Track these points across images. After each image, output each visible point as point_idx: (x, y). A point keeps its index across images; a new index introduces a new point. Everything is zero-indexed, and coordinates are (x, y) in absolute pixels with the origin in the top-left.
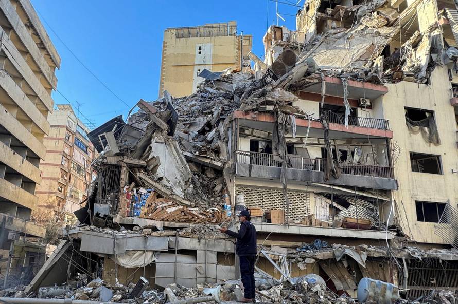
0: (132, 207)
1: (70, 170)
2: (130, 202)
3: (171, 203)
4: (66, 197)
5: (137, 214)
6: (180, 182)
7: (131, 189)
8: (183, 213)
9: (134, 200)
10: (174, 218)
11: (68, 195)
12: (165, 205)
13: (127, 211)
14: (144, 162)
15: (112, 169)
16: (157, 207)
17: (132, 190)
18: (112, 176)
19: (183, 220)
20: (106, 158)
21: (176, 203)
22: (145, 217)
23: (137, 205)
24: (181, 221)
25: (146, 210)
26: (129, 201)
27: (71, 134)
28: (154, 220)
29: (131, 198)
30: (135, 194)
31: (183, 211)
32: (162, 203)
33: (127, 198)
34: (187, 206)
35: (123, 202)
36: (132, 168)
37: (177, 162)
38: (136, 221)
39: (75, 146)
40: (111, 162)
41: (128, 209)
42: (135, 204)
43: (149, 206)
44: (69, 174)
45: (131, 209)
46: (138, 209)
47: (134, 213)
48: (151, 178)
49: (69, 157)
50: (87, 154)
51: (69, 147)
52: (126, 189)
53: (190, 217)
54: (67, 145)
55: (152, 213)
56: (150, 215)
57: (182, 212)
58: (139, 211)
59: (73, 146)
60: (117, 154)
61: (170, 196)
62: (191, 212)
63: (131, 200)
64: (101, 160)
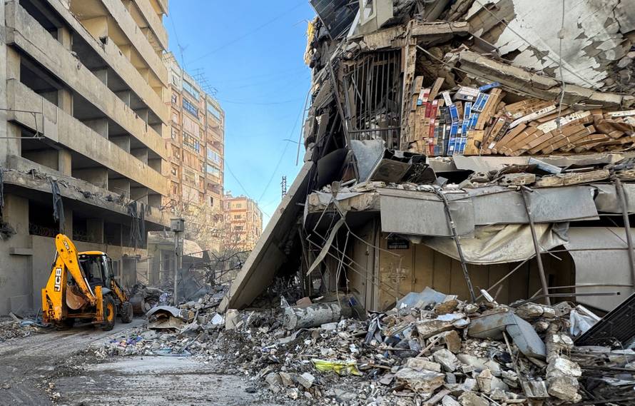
0: (441, 134)
1: (181, 145)
2: (437, 124)
3: (551, 108)
4: (181, 180)
5: (457, 151)
7: (435, 94)
8: (591, 129)
9: (446, 116)
10: (561, 144)
11: (184, 178)
12: (534, 116)
13: (431, 145)
14: (464, 24)
16: (512, 125)
17: (439, 97)
19: (588, 147)
20: (361, 39)
21: (572, 103)
22: (476, 151)
23: (455, 128)
24: (580, 149)
25: (479, 136)
26: (433, 121)
27: (177, 95)
28: (504, 155)
29: (439, 113)
30: (449, 103)
31: (593, 123)
32: (526, 113)
33: (428, 115)
34: (607, 107)
35: (418, 126)
38: (462, 164)
39: (184, 111)
40: (375, 46)
41: (431, 141)
42: (449, 127)
43: (486, 126)
44: (181, 150)
45: (440, 140)
46: (459, 135)
47: (447, 147)
48: (489, 57)
49: (178, 127)
51: (177, 113)
52: (425, 95)
53: (616, 134)
54: (174, 111)
55: (496, 140)
56: (492, 145)
57: (586, 125)
58: (461, 140)
59: (182, 110)
61: (552, 91)
62: (621, 120)
63: (438, 118)
64: (354, 44)
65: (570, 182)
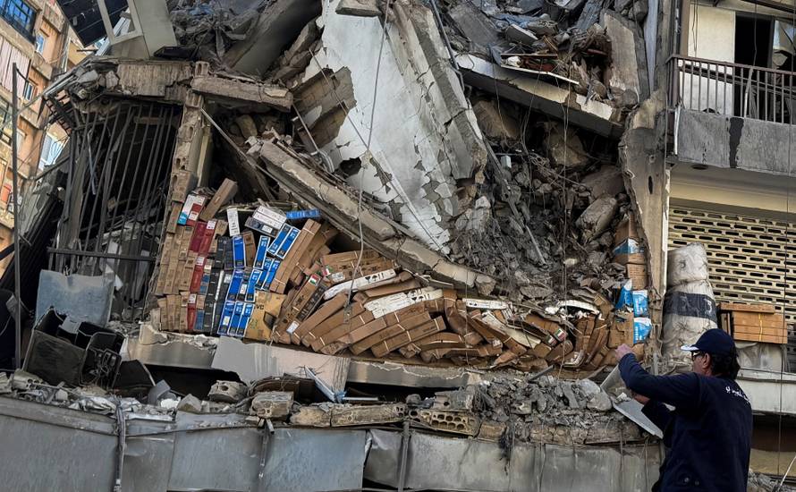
0: (213, 288)
2: (208, 268)
3: (388, 274)
5: (234, 326)
6: (433, 184)
7: (214, 207)
8: (439, 323)
9: (225, 257)
10: (397, 343)
12: (361, 283)
13: (191, 308)
14: (282, 93)
15: (139, 120)
16: (328, 294)
17: (222, 215)
18: (137, 148)
19: (439, 353)
20: (114, 67)
21: (410, 276)
22: (266, 334)
23: (237, 282)
24: (428, 355)
25: (274, 304)
26: (201, 260)
28: (310, 349)
29: (214, 247)
30: (235, 231)
31: (443, 314)
32: (351, 276)
33: (196, 246)
34: (460, 290)
35: (173, 266)
36: (227, 114)
37: (428, 98)
38: (226, 353)
40: (134, 87)
41: (192, 299)
42: (229, 278)
43: (290, 286)
45: (209, 300)
46: (241, 298)
47: (220, 319)
48: (308, 164)
50: (33, 40)
52: (195, 208)
53: (471, 338)
55: (300, 317)
56: (293, 327)
57: (434, 315)
58: (243, 307)
60: (164, 55)
61: (388, 244)
62: (476, 316)
63: (211, 256)
64: (93, 75)
65: (340, 421)
